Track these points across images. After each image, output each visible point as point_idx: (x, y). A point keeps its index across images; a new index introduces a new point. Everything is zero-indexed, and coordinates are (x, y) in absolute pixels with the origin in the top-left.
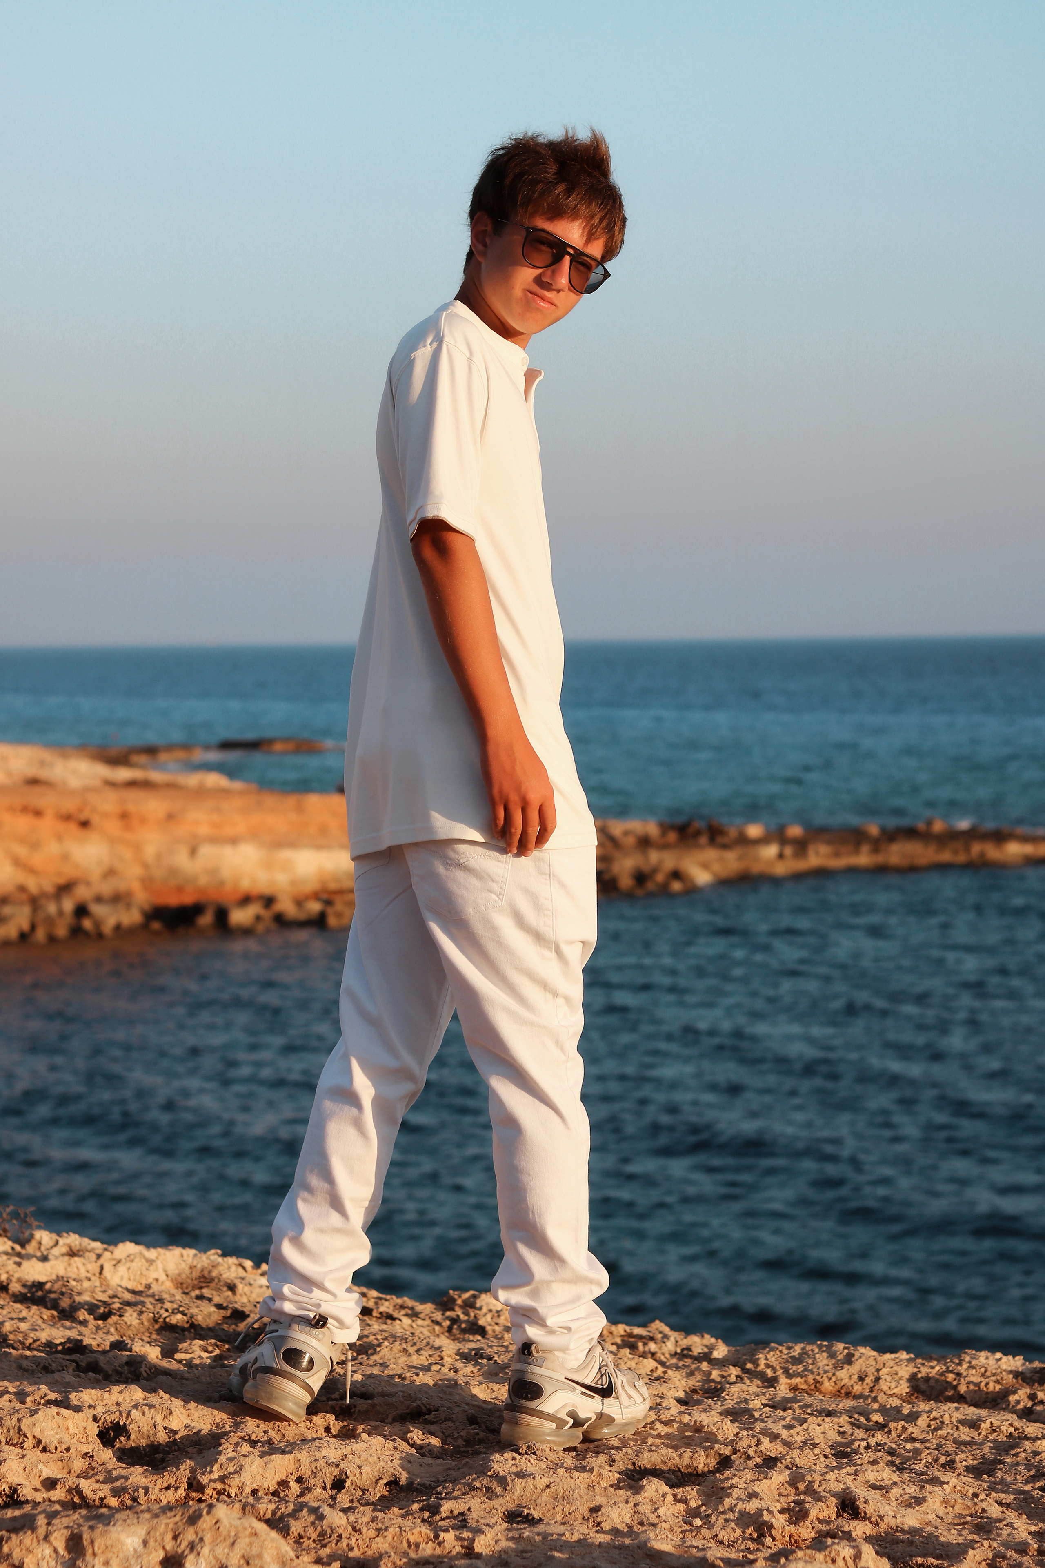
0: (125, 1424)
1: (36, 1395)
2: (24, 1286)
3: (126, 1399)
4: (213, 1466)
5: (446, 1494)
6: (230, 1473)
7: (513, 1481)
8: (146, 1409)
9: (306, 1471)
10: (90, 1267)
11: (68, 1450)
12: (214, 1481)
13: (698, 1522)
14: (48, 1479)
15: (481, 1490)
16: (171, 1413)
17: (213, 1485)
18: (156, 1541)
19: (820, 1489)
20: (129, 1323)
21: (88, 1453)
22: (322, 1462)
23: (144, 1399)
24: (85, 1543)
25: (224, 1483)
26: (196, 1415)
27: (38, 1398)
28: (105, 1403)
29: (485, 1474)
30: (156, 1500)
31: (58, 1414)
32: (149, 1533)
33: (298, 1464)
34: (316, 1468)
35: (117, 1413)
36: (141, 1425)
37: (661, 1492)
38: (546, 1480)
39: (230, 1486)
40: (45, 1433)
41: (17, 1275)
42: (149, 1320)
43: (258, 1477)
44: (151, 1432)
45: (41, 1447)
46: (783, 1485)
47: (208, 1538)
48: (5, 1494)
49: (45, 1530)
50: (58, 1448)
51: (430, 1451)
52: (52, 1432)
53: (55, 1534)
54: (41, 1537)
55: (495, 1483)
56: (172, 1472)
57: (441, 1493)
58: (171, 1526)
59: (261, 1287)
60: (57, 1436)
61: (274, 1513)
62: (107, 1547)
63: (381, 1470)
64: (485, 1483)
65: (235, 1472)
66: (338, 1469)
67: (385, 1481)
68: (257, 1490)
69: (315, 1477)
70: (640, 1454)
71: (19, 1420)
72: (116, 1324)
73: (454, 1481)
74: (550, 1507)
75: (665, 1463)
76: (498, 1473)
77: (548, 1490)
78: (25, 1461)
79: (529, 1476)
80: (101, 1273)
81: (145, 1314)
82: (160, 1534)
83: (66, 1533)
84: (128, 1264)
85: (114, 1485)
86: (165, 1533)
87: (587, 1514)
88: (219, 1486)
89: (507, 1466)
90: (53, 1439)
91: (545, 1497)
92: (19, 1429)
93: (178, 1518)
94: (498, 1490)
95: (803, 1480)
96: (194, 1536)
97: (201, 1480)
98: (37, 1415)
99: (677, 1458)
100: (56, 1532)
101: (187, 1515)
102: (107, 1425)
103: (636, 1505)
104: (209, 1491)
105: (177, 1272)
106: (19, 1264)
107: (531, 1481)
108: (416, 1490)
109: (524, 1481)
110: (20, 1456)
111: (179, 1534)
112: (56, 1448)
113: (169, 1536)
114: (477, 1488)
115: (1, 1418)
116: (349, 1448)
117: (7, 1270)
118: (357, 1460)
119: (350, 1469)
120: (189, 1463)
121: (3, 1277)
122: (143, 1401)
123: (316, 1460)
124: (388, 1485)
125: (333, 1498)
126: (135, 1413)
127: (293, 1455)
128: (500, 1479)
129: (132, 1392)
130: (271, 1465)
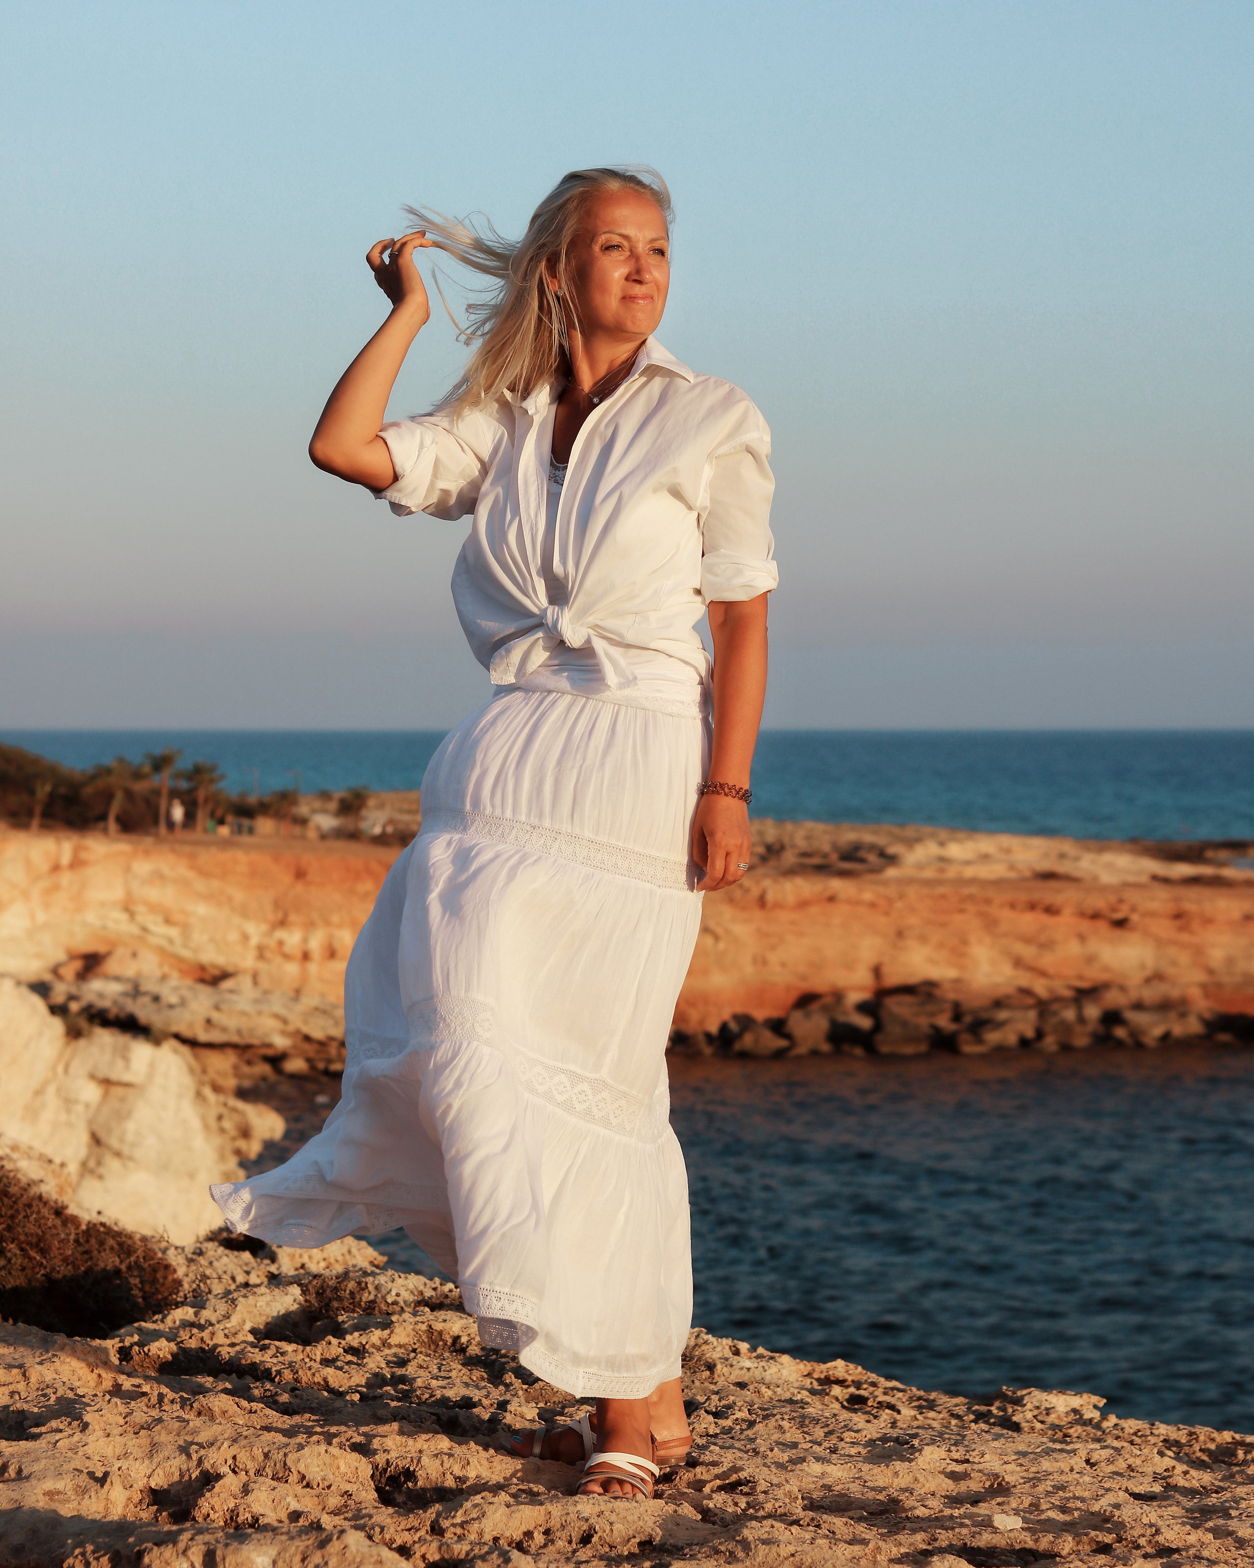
0: (415, 1470)
1: (342, 1438)
2: (483, 1349)
3: (431, 1447)
4: (457, 1511)
5: (691, 1556)
6: (473, 1519)
7: (756, 1547)
8: (445, 1458)
9: (555, 1523)
11: (329, 1487)
12: (454, 1525)
14: (295, 1512)
15: (725, 1554)
16: (468, 1463)
17: (452, 1529)
18: (285, 1561)
21: (348, 1491)
22: (574, 1516)
23: (450, 1449)
24: (218, 1559)
25: (463, 1528)
26: (499, 1467)
27: (344, 1440)
28: (408, 1449)
29: (734, 1538)
30: (391, 1539)
31: (326, 1451)
32: (280, 1553)
33: (548, 1517)
34: (566, 1521)
35: (409, 1459)
36: (430, 1472)
38: (791, 1549)
39: (468, 1531)
40: (310, 1469)
43: (501, 1525)
44: (439, 1480)
45: (305, 1483)
47: (333, 1562)
48: (236, 1521)
49: (185, 1544)
50: (321, 1485)
51: (723, 1518)
52: (317, 1469)
53: (193, 1549)
54: (180, 1551)
55: (739, 1547)
56: (417, 1514)
57: (686, 1555)
58: (301, 1548)
61: (467, 1554)
62: (237, 1565)
63: (638, 1529)
64: (730, 1547)
65: (478, 1518)
66: (588, 1524)
67: (637, 1540)
68: (499, 1538)
69: (563, 1530)
71: (285, 1455)
77: (792, 1559)
78: (274, 1493)
79: (774, 1543)
82: (290, 1556)
83: (203, 1548)
85: (358, 1522)
86: (295, 1555)
88: (459, 1531)
89: (760, 1533)
90: (317, 1476)
92: (285, 1464)
93: (310, 1542)
94: (741, 1554)
96: (321, 1560)
97: (442, 1524)
98: (303, 1451)
100: (195, 1547)
101: (319, 1539)
102: (399, 1470)
104: (448, 1535)
107: (774, 1548)
109: (767, 1548)
110: (272, 1488)
111: (307, 1557)
112: (318, 1486)
113: (298, 1558)
114: (721, 1552)
115: (269, 1451)
116: (610, 1505)
117: (469, 1332)
118: (613, 1518)
119: (600, 1525)
120: (438, 1507)
121: (464, 1340)
122: (446, 1451)
123: (568, 1514)
124: (640, 1544)
125: (574, 1551)
126: (425, 1460)
127: (544, 1507)
128: (746, 1545)
129: (438, 1441)
130: (517, 1515)
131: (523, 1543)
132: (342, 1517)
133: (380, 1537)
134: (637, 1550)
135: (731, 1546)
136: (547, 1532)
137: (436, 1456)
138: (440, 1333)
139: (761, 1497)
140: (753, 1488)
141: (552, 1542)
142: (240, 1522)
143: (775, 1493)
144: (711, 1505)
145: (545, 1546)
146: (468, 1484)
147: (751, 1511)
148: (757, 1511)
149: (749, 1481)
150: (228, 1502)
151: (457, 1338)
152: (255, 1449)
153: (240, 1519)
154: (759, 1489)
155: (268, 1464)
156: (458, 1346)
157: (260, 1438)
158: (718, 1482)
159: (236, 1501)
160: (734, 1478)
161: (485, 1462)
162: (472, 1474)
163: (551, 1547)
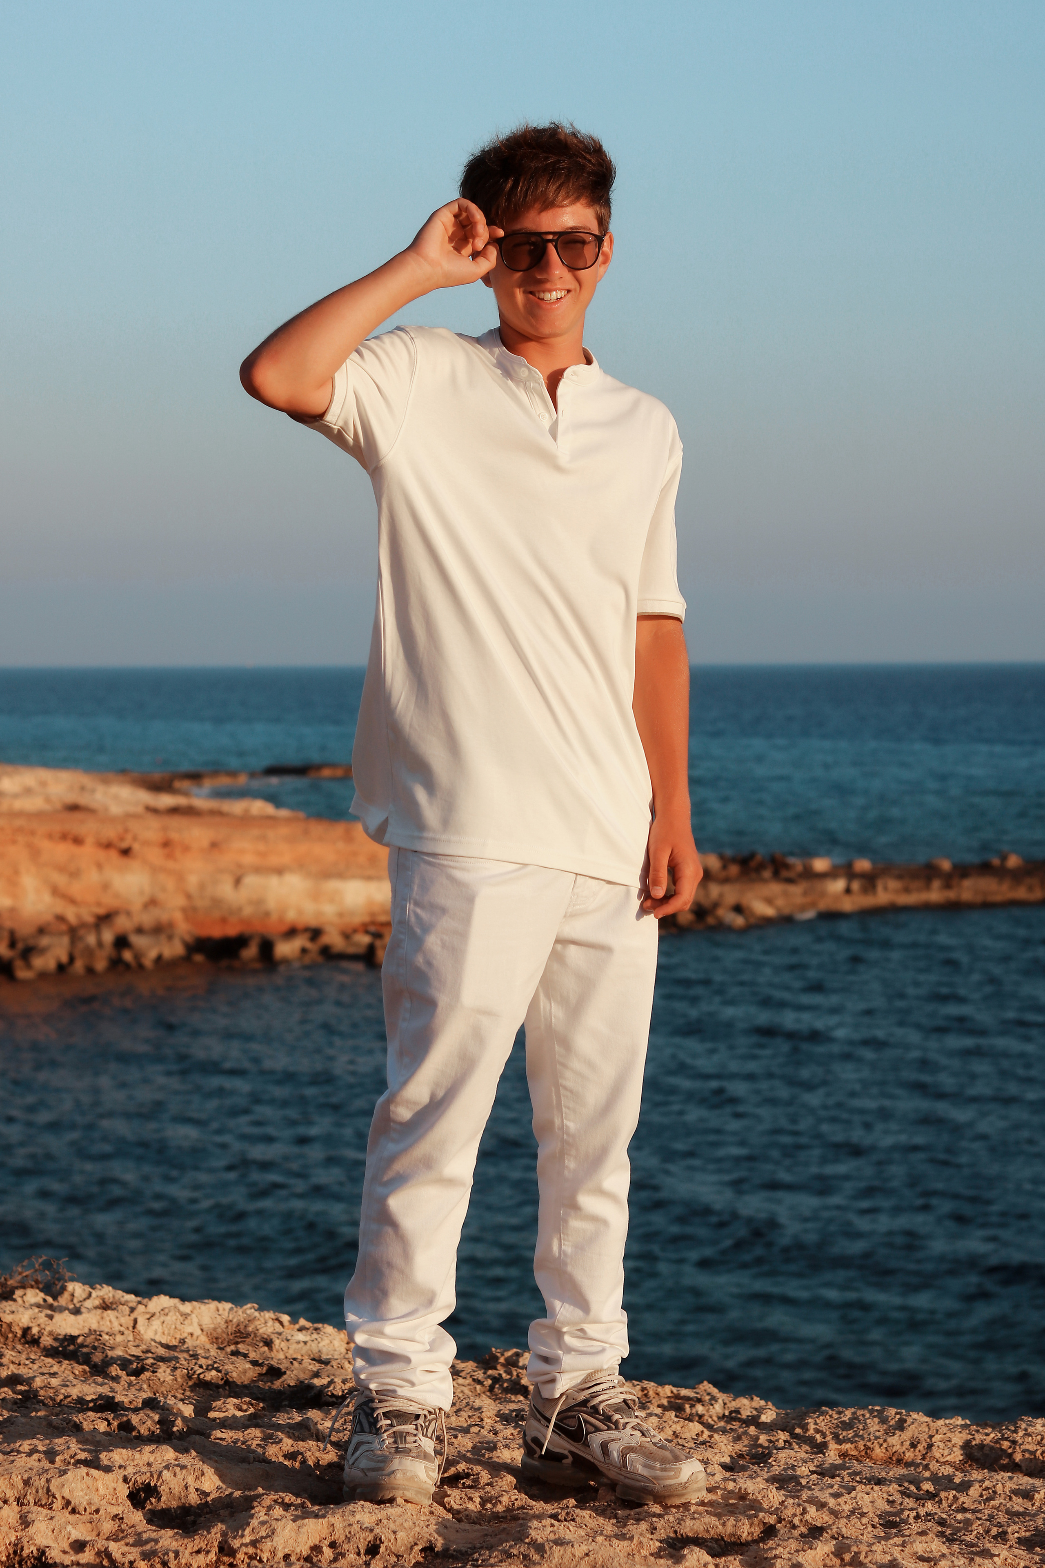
0: (156, 1485)
1: (65, 1455)
2: (56, 1339)
3: (157, 1459)
4: (244, 1530)
5: (483, 1561)
6: (262, 1537)
7: (550, 1548)
8: (178, 1469)
9: (339, 1536)
10: (123, 1320)
11: (97, 1511)
12: (246, 1545)
14: (76, 1541)
15: (519, 1558)
16: (203, 1474)
17: (244, 1549)
19: (866, 1561)
20: (162, 1379)
21: (118, 1515)
22: (356, 1527)
23: (176, 1460)
25: (256, 1547)
27: (67, 1457)
28: (136, 1463)
29: (522, 1541)
30: (186, 1564)
31: (87, 1474)
33: (331, 1529)
34: (350, 1533)
35: (148, 1474)
36: (172, 1486)
37: (702, 1562)
38: (584, 1548)
39: (261, 1550)
40: (75, 1494)
41: (48, 1329)
42: (183, 1377)
43: (291, 1541)
44: (183, 1494)
45: (70, 1508)
46: (828, 1556)
48: (33, 1556)
50: (88, 1510)
52: (81, 1493)
55: (532, 1550)
56: (203, 1535)
57: (477, 1560)
59: (298, 1342)
60: (87, 1498)
63: (417, 1535)
64: (522, 1550)
65: (267, 1536)
66: (373, 1535)
67: (420, 1547)
68: (289, 1555)
69: (349, 1542)
70: (682, 1522)
71: (48, 1481)
72: (149, 1380)
73: (491, 1548)
75: (708, 1531)
76: (536, 1540)
77: (587, 1558)
78: (53, 1522)
79: (568, 1543)
80: (134, 1327)
81: (179, 1370)
84: (163, 1318)
85: (144, 1548)
88: (251, 1550)
89: (545, 1533)
90: (82, 1500)
91: (584, 1565)
92: (48, 1490)
94: (536, 1557)
95: (849, 1551)
97: (233, 1544)
98: (67, 1476)
99: (720, 1527)
102: (138, 1486)
104: (240, 1556)
105: (212, 1326)
106: (51, 1317)
107: (569, 1549)
108: (452, 1556)
109: (562, 1549)
110: (49, 1517)
112: (85, 1510)
114: (514, 1555)
115: (30, 1478)
117: (38, 1323)
118: (392, 1526)
119: (383, 1534)
121: (35, 1330)
123: (350, 1525)
124: (423, 1551)
127: (326, 1519)
128: (538, 1547)
129: (163, 1453)
130: (304, 1530)
131: (312, 1558)
132: (123, 1542)
133: (176, 1562)
134: (423, 1558)
138: (10, 1325)
139: (491, 1490)
140: (476, 1480)
141: (342, 1554)
142: (25, 1555)
143: (500, 1484)
146: (212, 1497)
147: (489, 1506)
148: (494, 1505)
150: (10, 1535)
151: (26, 1330)
152: (14, 1476)
153: (25, 1553)
155: (29, 1491)
156: (29, 1338)
157: (15, 1463)
159: (18, 1534)
162: (209, 1488)
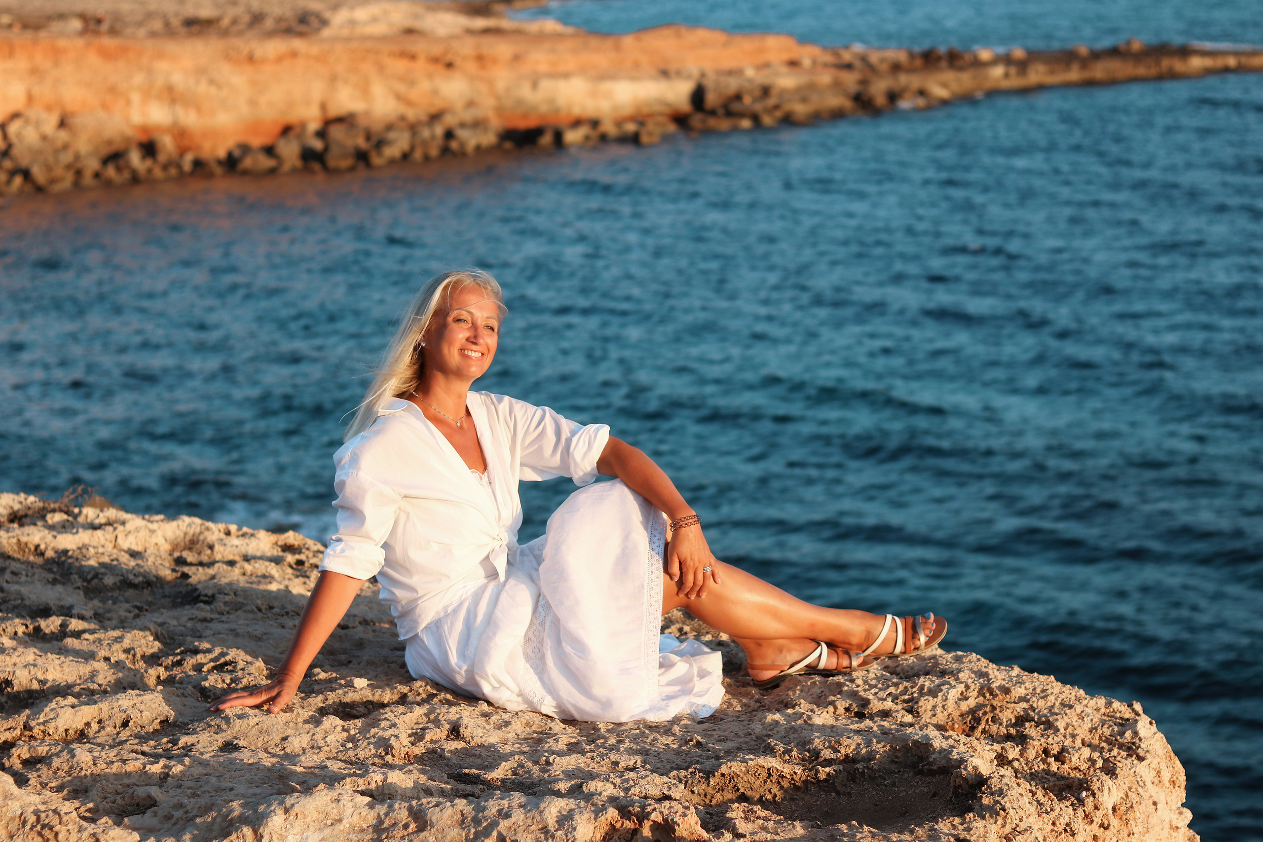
0: (11, 679)
3: (22, 660)
4: (40, 714)
5: (193, 730)
6: (51, 719)
7: (234, 721)
8: (32, 667)
9: (104, 715)
12: (38, 724)
13: (350, 745)
15: (214, 727)
16: (47, 670)
17: (39, 727)
22: (117, 710)
25: (45, 726)
33: (100, 712)
34: (112, 713)
35: (7, 672)
36: (23, 679)
37: (334, 725)
38: (256, 720)
39: (48, 727)
43: (69, 721)
44: (29, 684)
55: (223, 723)
56: (14, 718)
63: (159, 714)
65: (54, 718)
66: (126, 714)
67: (159, 721)
68: (68, 730)
69: (110, 719)
74: (255, 738)
77: (257, 726)
80: (116, 541)
84: (136, 534)
87: (278, 742)
88: (42, 728)
91: (254, 731)
94: (224, 727)
97: (32, 723)
99: (369, 696)
103: (314, 734)
104: (36, 731)
105: (173, 537)
107: (245, 721)
114: (211, 726)
116: (140, 698)
118: (142, 707)
119: (134, 714)
120: (27, 712)
121: (42, 547)
122: (32, 662)
123: (113, 708)
124: (161, 722)
125: (118, 733)
126: (18, 673)
128: (227, 720)
130: (80, 713)
134: (158, 727)
135: (218, 721)
136: (100, 722)
137: (25, 666)
138: (26, 544)
139: (240, 674)
140: (235, 667)
141: (103, 728)
144: (207, 685)
145: (99, 731)
146: (48, 685)
147: (233, 685)
148: (237, 685)
149: (233, 662)
151: (37, 547)
154: (239, 667)
156: (38, 551)
158: (212, 664)
160: (222, 660)
161: (58, 668)
162: (50, 677)
163: (103, 733)
